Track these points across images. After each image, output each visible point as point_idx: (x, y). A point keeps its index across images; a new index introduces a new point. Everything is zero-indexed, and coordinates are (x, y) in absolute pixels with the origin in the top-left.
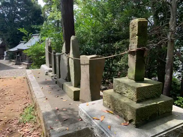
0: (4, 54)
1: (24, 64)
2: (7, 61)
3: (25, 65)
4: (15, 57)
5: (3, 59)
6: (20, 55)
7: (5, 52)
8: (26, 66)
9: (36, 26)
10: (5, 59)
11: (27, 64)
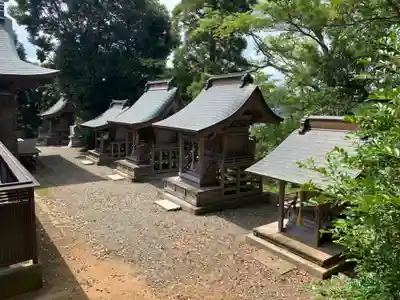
0: (69, 133)
1: (125, 167)
2: (76, 152)
3: (129, 168)
4: (99, 142)
5: (67, 145)
6: (110, 136)
7: (72, 128)
8: (133, 173)
9: (151, 60)
10: (70, 143)
11: (134, 166)
